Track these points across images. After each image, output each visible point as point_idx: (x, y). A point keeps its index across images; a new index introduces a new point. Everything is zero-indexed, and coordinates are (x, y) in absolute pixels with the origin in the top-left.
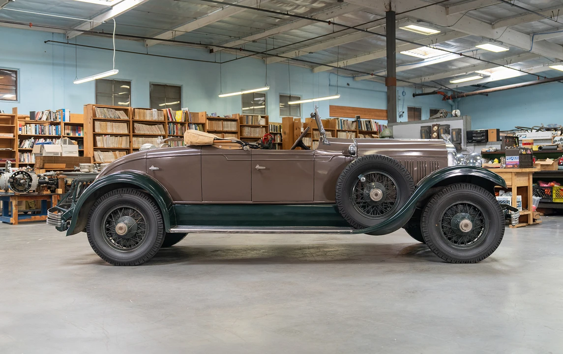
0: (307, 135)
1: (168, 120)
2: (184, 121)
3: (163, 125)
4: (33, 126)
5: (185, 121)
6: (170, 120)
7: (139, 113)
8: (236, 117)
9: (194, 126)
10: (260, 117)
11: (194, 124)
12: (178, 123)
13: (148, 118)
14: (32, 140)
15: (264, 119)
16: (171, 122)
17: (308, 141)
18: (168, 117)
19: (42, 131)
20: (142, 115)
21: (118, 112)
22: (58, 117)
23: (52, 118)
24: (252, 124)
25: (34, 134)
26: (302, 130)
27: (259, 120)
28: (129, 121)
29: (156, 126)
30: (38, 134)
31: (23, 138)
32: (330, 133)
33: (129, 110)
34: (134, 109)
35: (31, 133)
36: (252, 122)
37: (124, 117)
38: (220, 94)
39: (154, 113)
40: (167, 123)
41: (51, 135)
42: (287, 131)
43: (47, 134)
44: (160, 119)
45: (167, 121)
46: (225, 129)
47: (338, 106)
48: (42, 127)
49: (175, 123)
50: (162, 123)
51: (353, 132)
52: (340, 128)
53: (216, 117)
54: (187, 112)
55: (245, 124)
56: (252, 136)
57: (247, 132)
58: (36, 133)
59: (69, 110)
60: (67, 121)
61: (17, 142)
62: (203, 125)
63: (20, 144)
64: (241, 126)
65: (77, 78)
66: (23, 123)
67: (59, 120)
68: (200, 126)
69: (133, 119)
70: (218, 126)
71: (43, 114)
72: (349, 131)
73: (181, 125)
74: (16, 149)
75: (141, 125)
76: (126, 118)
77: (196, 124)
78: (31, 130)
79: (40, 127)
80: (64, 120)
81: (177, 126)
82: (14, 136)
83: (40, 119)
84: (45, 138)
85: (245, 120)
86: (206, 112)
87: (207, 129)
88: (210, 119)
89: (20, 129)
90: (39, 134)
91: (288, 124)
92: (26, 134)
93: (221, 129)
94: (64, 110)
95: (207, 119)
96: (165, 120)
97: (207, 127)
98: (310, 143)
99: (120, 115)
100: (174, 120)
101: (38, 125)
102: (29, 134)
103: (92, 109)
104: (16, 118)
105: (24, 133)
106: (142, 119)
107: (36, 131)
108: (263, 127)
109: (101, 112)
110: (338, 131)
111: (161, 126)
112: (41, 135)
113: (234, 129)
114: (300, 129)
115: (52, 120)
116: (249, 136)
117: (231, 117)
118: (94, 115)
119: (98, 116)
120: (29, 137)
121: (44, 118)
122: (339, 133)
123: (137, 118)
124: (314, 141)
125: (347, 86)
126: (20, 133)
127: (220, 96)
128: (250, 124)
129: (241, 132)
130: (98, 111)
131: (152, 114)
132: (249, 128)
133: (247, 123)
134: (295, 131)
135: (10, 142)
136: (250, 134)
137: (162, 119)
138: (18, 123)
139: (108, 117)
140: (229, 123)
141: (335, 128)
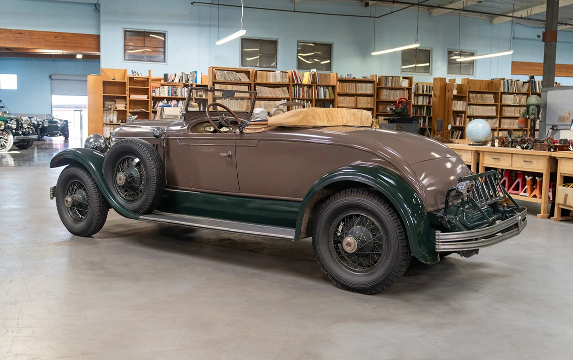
0: (458, 98)
1: (293, 82)
2: (310, 83)
3: (288, 88)
4: (166, 87)
5: (312, 83)
6: (296, 82)
7: (262, 75)
8: (373, 78)
9: (322, 88)
10: (401, 78)
11: (323, 86)
12: (305, 85)
13: (271, 81)
14: (165, 102)
15: (407, 81)
16: (296, 85)
17: (461, 105)
18: (293, 79)
19: (175, 93)
20: (264, 77)
21: (239, 74)
22: (190, 79)
23: (184, 80)
24: (392, 86)
25: (166, 96)
26: (455, 92)
27: (400, 82)
28: (250, 84)
29: (280, 89)
30: (170, 96)
31: (157, 100)
32: (492, 96)
33: (251, 72)
34: (256, 71)
35: (164, 94)
36: (392, 84)
37: (245, 79)
38: (373, 52)
39: (277, 74)
40: (291, 85)
41: (183, 97)
42: (438, 93)
43: (180, 96)
44: (284, 82)
45: (291, 83)
46: (359, 92)
47: (523, 63)
48: (175, 89)
49: (302, 85)
50: (287, 86)
51: (524, 94)
52: (506, 91)
53: (351, 78)
54: (315, 73)
55: (383, 86)
56: (392, 99)
57: (385, 95)
58: (169, 95)
59: (201, 72)
60: (199, 83)
61: (151, 103)
62: (334, 87)
63: (154, 106)
64: (378, 88)
65: (218, 39)
66: (159, 85)
67: (191, 82)
68: (330, 88)
69: (254, 81)
70: (350, 88)
71: (175, 76)
72: (517, 94)
73: (307, 87)
74: (150, 111)
75: (263, 87)
76: (247, 80)
77: (325, 86)
78: (164, 92)
79: (172, 88)
80: (196, 82)
81: (303, 89)
82: (148, 98)
83: (173, 81)
84: (178, 100)
85: (384, 82)
86: (337, 74)
87: (338, 91)
88: (341, 81)
89: (154, 91)
90: (172, 96)
91: (438, 85)
92: (159, 96)
93: (355, 92)
94: (196, 72)
95: (338, 80)
96: (289, 82)
97: (338, 90)
98: (464, 107)
99: (241, 78)
100: (300, 82)
101: (170, 87)
102: (162, 95)
103: (212, 72)
104: (150, 80)
105: (157, 95)
106: (264, 82)
107: (169, 93)
108: (407, 89)
109: (221, 75)
110: (502, 93)
111: (285, 89)
112: (173, 97)
113: (369, 92)
114: (452, 91)
115: (184, 82)
116: (387, 99)
117: (369, 78)
118: (215, 77)
119: (219, 79)
120: (162, 99)
121: (177, 81)
122: (504, 96)
123: (259, 80)
124: (469, 105)
125: (538, 39)
126: (153, 94)
127: (373, 54)
128: (390, 85)
129: (378, 95)
130: (218, 73)
131: (276, 76)
132: (388, 90)
133: (386, 84)
134: (447, 94)
135: (145, 103)
136: (389, 97)
137: (286, 81)
138: (152, 84)
139: (229, 80)
140: (364, 85)
141: (499, 90)
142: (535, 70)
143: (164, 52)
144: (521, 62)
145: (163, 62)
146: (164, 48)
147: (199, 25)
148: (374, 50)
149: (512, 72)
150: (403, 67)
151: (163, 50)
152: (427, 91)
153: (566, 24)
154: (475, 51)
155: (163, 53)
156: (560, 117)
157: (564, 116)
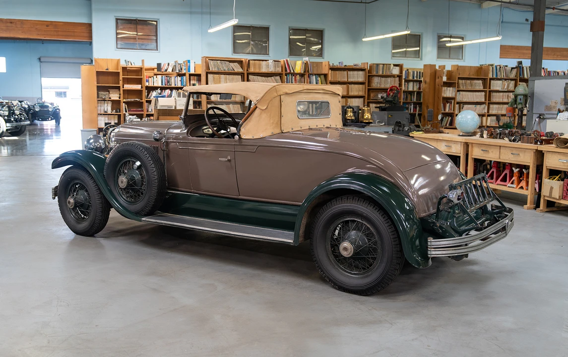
0: (448, 84)
1: (286, 71)
2: (303, 72)
3: (281, 77)
4: (159, 77)
5: (305, 72)
6: (288, 71)
7: (255, 65)
8: (365, 66)
9: (314, 77)
10: (392, 66)
11: (315, 75)
12: (297, 74)
13: (264, 70)
14: (159, 91)
15: (398, 68)
16: (289, 74)
17: (451, 92)
18: (286, 68)
19: (168, 82)
20: (257, 67)
21: (232, 64)
22: (184, 68)
23: (177, 69)
24: (383, 73)
25: (160, 85)
26: (445, 79)
27: (391, 68)
28: (243, 74)
29: (273, 78)
30: (164, 85)
31: (150, 89)
32: (481, 82)
33: (244, 61)
34: (249, 61)
35: (158, 84)
36: (383, 72)
37: (237, 68)
38: (364, 38)
39: (270, 64)
40: (284, 74)
41: (177, 86)
42: (428, 80)
43: (173, 85)
44: (276, 71)
45: (284, 72)
46: (351, 80)
48: (168, 78)
49: (294, 74)
50: (280, 75)
51: (512, 80)
52: (495, 76)
53: (343, 66)
54: (307, 62)
55: (374, 73)
56: (383, 86)
57: (376, 83)
58: (162, 84)
59: (193, 61)
60: (192, 72)
61: (145, 93)
62: (326, 76)
63: (148, 95)
64: (369, 76)
65: (211, 27)
66: (152, 75)
67: (184, 72)
68: (322, 77)
69: (247, 71)
70: (342, 76)
71: (168, 65)
72: (506, 80)
73: (300, 76)
74: (144, 100)
75: (256, 77)
76: (240, 70)
77: (318, 75)
78: (158, 82)
79: (166, 78)
80: (189, 71)
81: (295, 78)
82: (142, 88)
83: (166, 70)
84: (171, 89)
85: (375, 69)
86: (329, 62)
87: (330, 79)
88: (333, 69)
89: (147, 81)
90: (166, 85)
91: (428, 72)
92: (152, 85)
93: (346, 80)
94: (189, 61)
95: (330, 69)
96: (282, 71)
98: (454, 94)
99: (234, 67)
100: (292, 71)
101: (164, 76)
102: (156, 85)
103: (206, 62)
104: (144, 70)
106: (257, 71)
107: (162, 82)
108: (398, 76)
109: (214, 65)
110: (491, 79)
111: (278, 78)
113: (361, 80)
114: (442, 78)
115: (178, 71)
116: (378, 86)
117: (360, 66)
118: (208, 68)
119: (212, 69)
120: (155, 88)
121: (170, 70)
122: (492, 81)
123: (252, 70)
124: (458, 91)
125: (526, 22)
126: (147, 84)
127: (364, 40)
128: (381, 73)
129: (369, 82)
130: (211, 63)
131: (268, 65)
132: (379, 78)
133: (377, 72)
134: (437, 80)
135: (139, 93)
136: (380, 85)
137: (279, 70)
138: (146, 74)
139: (222, 70)
140: (356, 72)
141: (488, 76)
142: (524, 54)
143: (157, 40)
144: (509, 46)
145: (155, 50)
146: (156, 36)
147: (191, 13)
148: (365, 36)
149: (500, 55)
150: (393, 51)
151: (155, 38)
152: (417, 77)
153: (553, 9)
154: (465, 35)
155: (155, 41)
156: (547, 106)
157: (550, 106)
